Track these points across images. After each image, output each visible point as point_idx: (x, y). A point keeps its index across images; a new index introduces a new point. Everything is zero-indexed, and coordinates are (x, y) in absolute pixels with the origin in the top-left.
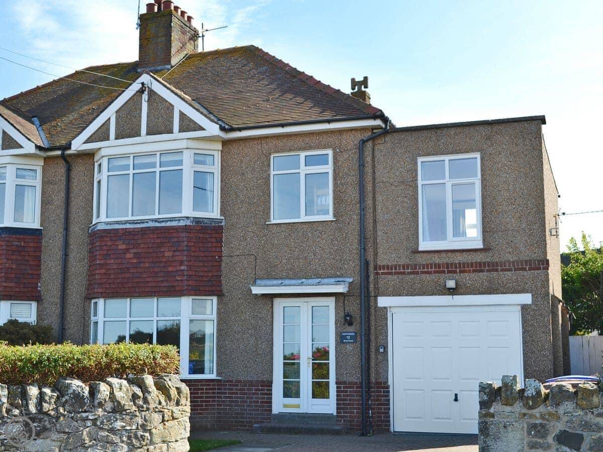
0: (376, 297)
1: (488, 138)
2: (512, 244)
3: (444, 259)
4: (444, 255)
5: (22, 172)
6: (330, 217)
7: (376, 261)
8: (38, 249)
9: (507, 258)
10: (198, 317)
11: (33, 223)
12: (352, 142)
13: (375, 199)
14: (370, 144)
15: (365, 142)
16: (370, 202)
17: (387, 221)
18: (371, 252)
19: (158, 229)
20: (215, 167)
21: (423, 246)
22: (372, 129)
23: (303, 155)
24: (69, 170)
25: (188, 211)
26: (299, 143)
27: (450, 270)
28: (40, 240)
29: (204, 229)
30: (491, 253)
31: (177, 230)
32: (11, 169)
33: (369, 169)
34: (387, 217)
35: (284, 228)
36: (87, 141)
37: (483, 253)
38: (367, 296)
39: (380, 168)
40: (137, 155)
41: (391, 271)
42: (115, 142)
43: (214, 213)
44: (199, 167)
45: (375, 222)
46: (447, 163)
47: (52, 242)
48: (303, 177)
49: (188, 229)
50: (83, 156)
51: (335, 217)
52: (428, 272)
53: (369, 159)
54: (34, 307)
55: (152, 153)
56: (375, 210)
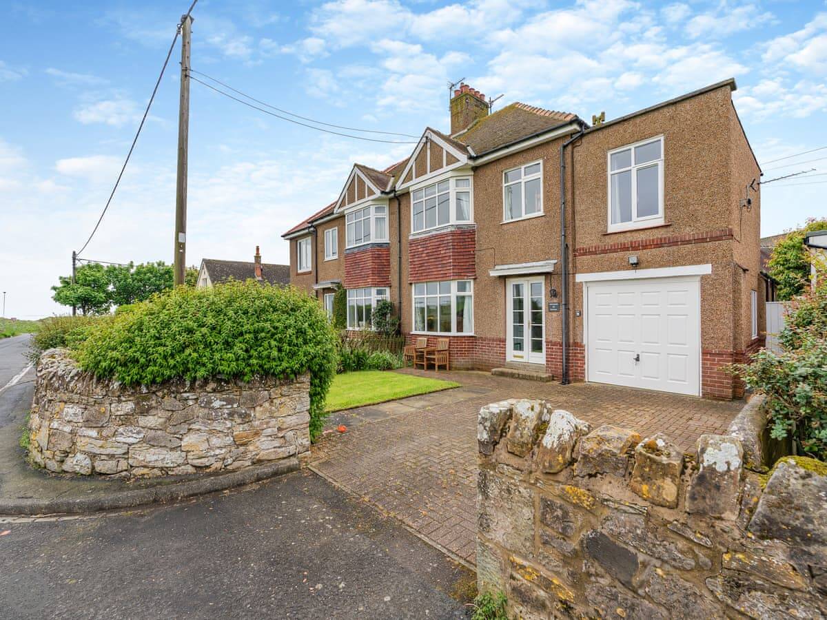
0: (575, 274)
1: (672, 118)
2: (693, 217)
3: (628, 239)
4: (628, 235)
5: (378, 210)
6: (541, 213)
7: (574, 245)
8: (388, 255)
9: (688, 232)
10: (462, 294)
11: (386, 240)
12: (556, 149)
13: (573, 193)
14: (570, 148)
15: (565, 147)
16: (569, 196)
17: (583, 211)
18: (570, 238)
19: (437, 235)
20: (469, 187)
21: (612, 228)
22: (572, 134)
23: (523, 167)
24: (399, 204)
25: (453, 220)
26: (520, 158)
27: (634, 247)
28: (388, 250)
29: (463, 233)
30: (671, 229)
31: (446, 235)
32: (372, 209)
33: (569, 170)
34: (583, 207)
35: (511, 226)
36: (402, 183)
37: (665, 230)
38: (567, 274)
39: (577, 167)
40: (427, 187)
41: (585, 252)
42: (415, 181)
43: (470, 220)
44: (460, 189)
45: (574, 213)
46: (633, 151)
47: (394, 250)
48: (523, 184)
49: (453, 233)
50: (406, 194)
51: (544, 212)
52: (615, 251)
53: (569, 160)
54: (388, 290)
55: (433, 185)
56: (573, 203)
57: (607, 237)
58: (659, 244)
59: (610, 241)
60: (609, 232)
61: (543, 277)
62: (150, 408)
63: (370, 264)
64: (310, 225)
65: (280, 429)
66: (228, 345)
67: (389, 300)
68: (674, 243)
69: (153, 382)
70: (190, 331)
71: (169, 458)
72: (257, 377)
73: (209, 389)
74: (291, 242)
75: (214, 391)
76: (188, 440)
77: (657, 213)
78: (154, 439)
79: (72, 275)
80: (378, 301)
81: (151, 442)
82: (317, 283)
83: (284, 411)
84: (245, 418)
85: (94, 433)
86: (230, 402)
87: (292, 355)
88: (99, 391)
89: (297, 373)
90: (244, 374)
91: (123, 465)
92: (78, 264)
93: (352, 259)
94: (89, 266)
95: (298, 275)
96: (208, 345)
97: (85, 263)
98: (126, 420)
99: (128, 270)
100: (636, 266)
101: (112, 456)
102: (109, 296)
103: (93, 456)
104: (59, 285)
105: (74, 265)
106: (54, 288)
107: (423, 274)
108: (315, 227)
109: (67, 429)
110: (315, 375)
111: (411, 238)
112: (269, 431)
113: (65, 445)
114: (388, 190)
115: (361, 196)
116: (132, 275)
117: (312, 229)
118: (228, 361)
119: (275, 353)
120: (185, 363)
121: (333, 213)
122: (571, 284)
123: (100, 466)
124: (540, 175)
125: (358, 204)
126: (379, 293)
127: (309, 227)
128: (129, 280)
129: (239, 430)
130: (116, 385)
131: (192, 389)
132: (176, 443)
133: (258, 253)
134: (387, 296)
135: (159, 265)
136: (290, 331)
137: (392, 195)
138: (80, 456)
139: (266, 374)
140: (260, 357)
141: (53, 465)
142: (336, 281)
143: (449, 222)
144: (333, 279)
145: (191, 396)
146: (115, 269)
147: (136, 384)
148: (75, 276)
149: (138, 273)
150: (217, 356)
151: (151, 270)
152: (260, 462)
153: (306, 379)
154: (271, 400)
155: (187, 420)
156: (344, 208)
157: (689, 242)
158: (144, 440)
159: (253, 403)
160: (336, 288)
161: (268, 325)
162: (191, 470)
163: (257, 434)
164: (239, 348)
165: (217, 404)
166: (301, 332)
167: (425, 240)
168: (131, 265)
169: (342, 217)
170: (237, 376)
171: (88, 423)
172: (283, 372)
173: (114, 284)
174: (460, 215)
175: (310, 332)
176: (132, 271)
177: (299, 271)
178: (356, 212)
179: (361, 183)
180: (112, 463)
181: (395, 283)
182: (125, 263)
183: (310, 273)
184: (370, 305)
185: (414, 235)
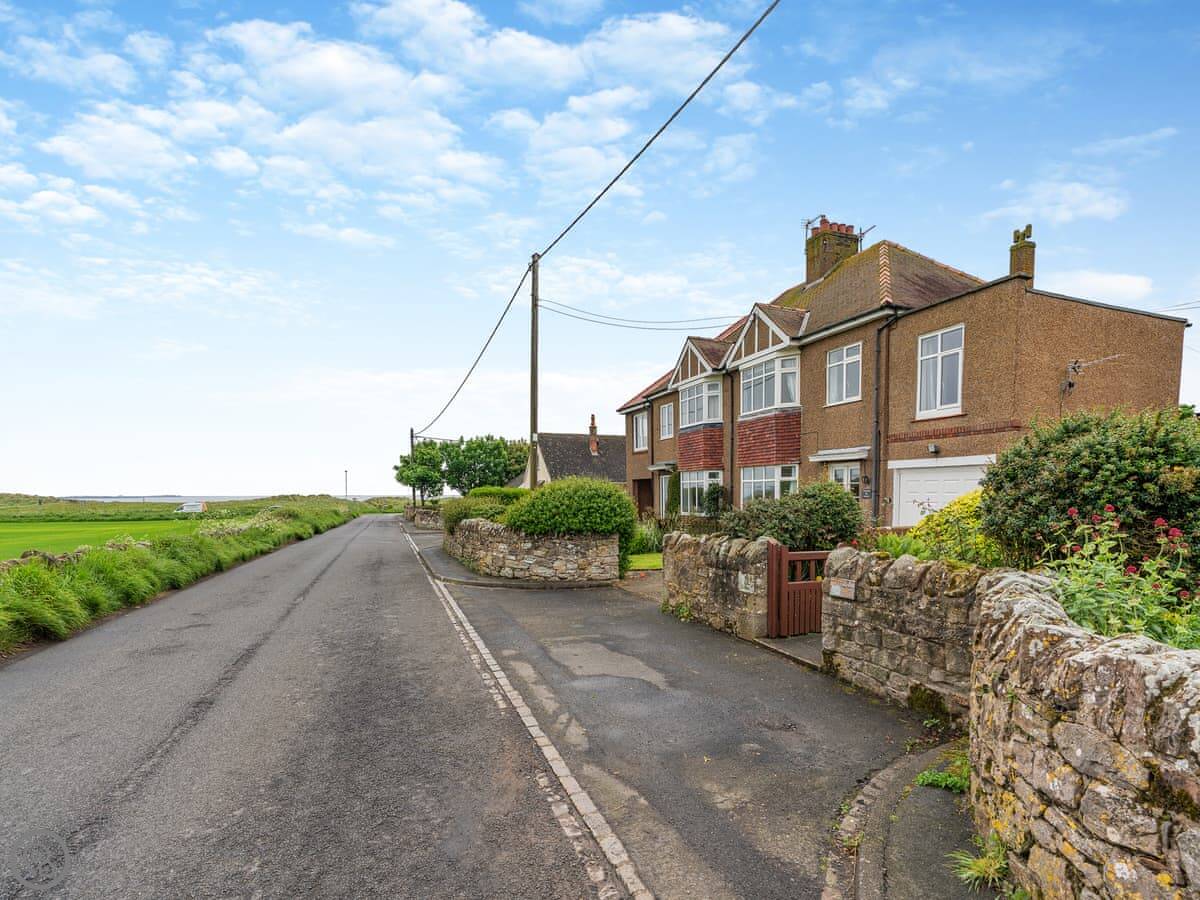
0: (886, 461)
1: (971, 307)
2: (985, 408)
3: (933, 426)
4: (932, 423)
5: (711, 387)
6: (859, 398)
7: (887, 430)
8: (721, 436)
9: (980, 422)
10: (786, 479)
11: (719, 419)
12: (872, 332)
13: (887, 379)
14: (885, 331)
15: (880, 331)
16: (883, 381)
17: (896, 397)
18: (882, 424)
19: (763, 418)
20: (796, 368)
21: (920, 415)
22: (887, 317)
23: (845, 348)
24: (732, 381)
25: (778, 404)
26: (841, 340)
27: (936, 435)
28: (721, 430)
29: (788, 416)
30: (966, 419)
31: (770, 418)
32: (705, 387)
33: (883, 354)
34: (896, 392)
35: (832, 410)
36: (733, 360)
37: (961, 419)
38: (878, 461)
39: (892, 350)
40: (755, 367)
41: (897, 439)
42: (744, 359)
43: (797, 403)
44: (785, 370)
45: (887, 398)
46: (940, 337)
47: (727, 430)
48: (845, 367)
49: (776, 417)
50: (736, 371)
51: (862, 397)
52: (921, 439)
53: (884, 344)
54: (721, 473)
55: (760, 365)
56: (887, 387)
57: (915, 425)
58: (955, 433)
59: (918, 428)
60: (917, 419)
61: (858, 463)
62: (539, 546)
63: (702, 446)
64: (645, 400)
65: (602, 564)
66: (575, 515)
67: (721, 484)
68: (967, 432)
69: (540, 533)
70: (557, 507)
71: (548, 572)
72: (589, 533)
73: (566, 538)
74: (627, 418)
75: (569, 539)
76: (556, 564)
77: (956, 402)
78: (541, 562)
79: (410, 453)
80: (710, 485)
81: (539, 564)
82: (653, 463)
83: (604, 554)
84: (584, 555)
85: (513, 558)
86: (576, 546)
87: (608, 522)
88: (515, 538)
89: (611, 533)
90: (583, 531)
91: (527, 574)
92: (416, 442)
93: (684, 438)
94: (424, 443)
95: (634, 454)
96: (566, 515)
97: (421, 440)
98: (528, 552)
99: (459, 447)
100: (937, 453)
101: (522, 569)
102: (443, 474)
103: (514, 569)
104: (399, 464)
105: (412, 442)
106: (396, 468)
107: (752, 459)
108: (651, 402)
109: (501, 555)
110: (622, 535)
111: (740, 420)
112: (596, 563)
113: (500, 564)
114: (720, 367)
115: (694, 373)
116: (463, 452)
117: (647, 404)
118: (575, 523)
119: (598, 520)
120: (555, 523)
121: (666, 389)
122: (882, 471)
123: (517, 574)
124: (858, 357)
125: (691, 381)
126: (712, 476)
127: (644, 403)
128: (461, 458)
129: (581, 561)
130: (523, 534)
131: (558, 538)
132: (551, 565)
133: (593, 423)
134: (720, 480)
135: (488, 439)
136: (606, 509)
137: (724, 372)
138: (507, 569)
139: (595, 532)
140: (591, 522)
141: (495, 573)
142: (671, 462)
143: (773, 404)
144: (669, 459)
145: (558, 541)
146: (447, 445)
147: (532, 534)
148: (413, 454)
149: (469, 449)
150: (570, 520)
151: (480, 445)
152: (591, 579)
153: (617, 537)
154: (597, 547)
155: (556, 554)
156: (679, 384)
157: (979, 432)
158: (536, 563)
159: (588, 547)
160: (671, 470)
161: (595, 505)
162: (557, 579)
163: (590, 564)
164: (581, 517)
165: (570, 546)
166: (613, 509)
167: (752, 423)
168: (462, 441)
169: (676, 392)
170: (579, 532)
171: (511, 553)
172: (602, 531)
173: (447, 462)
174: (786, 396)
175: (618, 509)
176: (463, 447)
177: (636, 450)
178: (690, 389)
179: (694, 358)
180: (522, 573)
181: (728, 466)
182: (456, 438)
183: (646, 452)
184: (702, 489)
185: (743, 417)
